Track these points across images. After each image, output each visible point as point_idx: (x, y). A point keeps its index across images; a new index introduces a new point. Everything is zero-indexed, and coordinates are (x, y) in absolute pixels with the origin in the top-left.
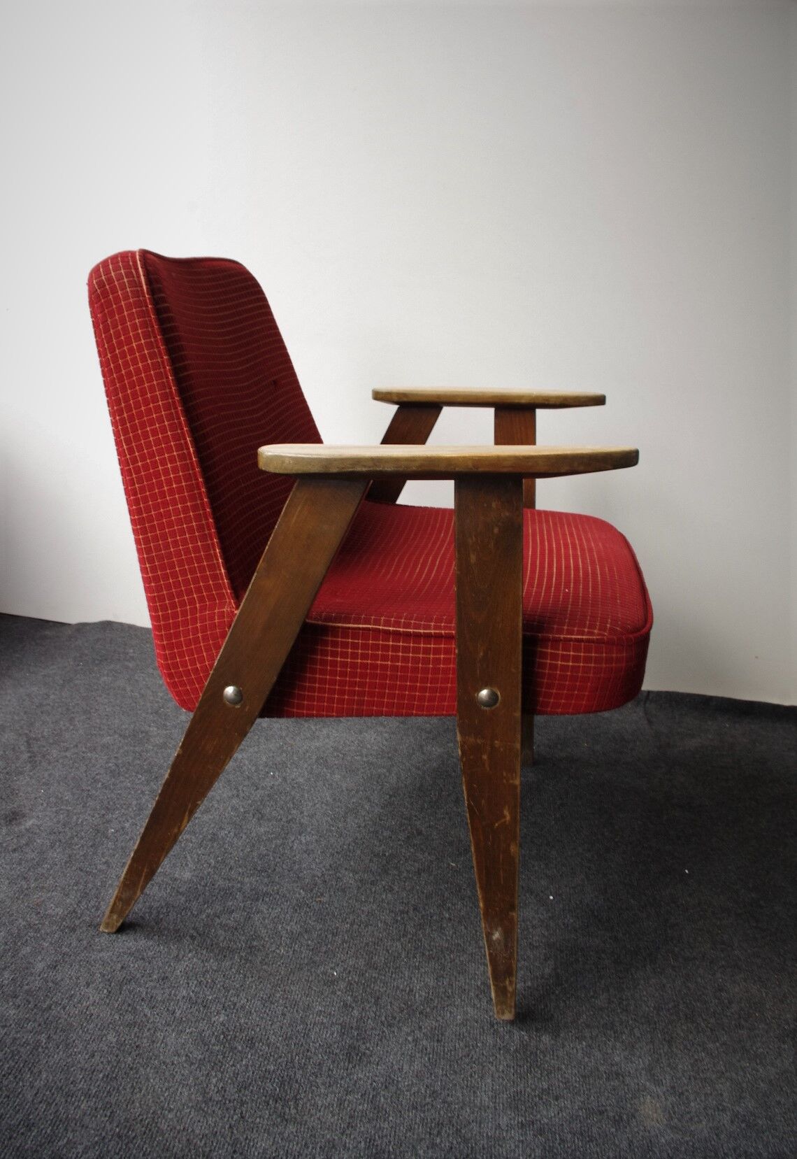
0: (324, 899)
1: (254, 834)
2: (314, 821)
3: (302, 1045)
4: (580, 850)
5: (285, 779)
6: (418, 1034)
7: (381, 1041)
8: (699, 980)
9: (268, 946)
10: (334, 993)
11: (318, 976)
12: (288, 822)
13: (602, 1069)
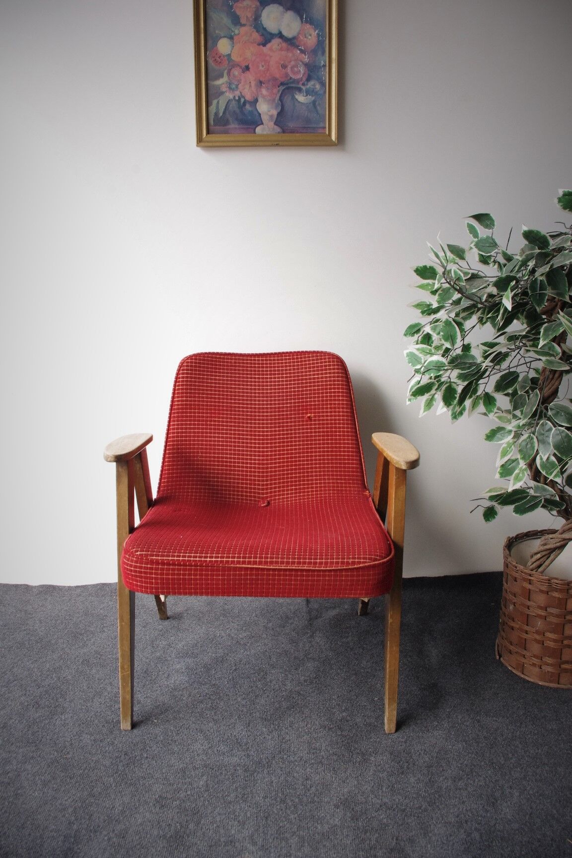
0: (68, 756)
1: (31, 719)
2: (73, 704)
3: (38, 852)
4: (239, 699)
5: (59, 678)
6: (111, 835)
7: (88, 842)
8: (295, 775)
9: (27, 792)
10: (64, 816)
11: (57, 806)
12: (55, 707)
13: (222, 840)
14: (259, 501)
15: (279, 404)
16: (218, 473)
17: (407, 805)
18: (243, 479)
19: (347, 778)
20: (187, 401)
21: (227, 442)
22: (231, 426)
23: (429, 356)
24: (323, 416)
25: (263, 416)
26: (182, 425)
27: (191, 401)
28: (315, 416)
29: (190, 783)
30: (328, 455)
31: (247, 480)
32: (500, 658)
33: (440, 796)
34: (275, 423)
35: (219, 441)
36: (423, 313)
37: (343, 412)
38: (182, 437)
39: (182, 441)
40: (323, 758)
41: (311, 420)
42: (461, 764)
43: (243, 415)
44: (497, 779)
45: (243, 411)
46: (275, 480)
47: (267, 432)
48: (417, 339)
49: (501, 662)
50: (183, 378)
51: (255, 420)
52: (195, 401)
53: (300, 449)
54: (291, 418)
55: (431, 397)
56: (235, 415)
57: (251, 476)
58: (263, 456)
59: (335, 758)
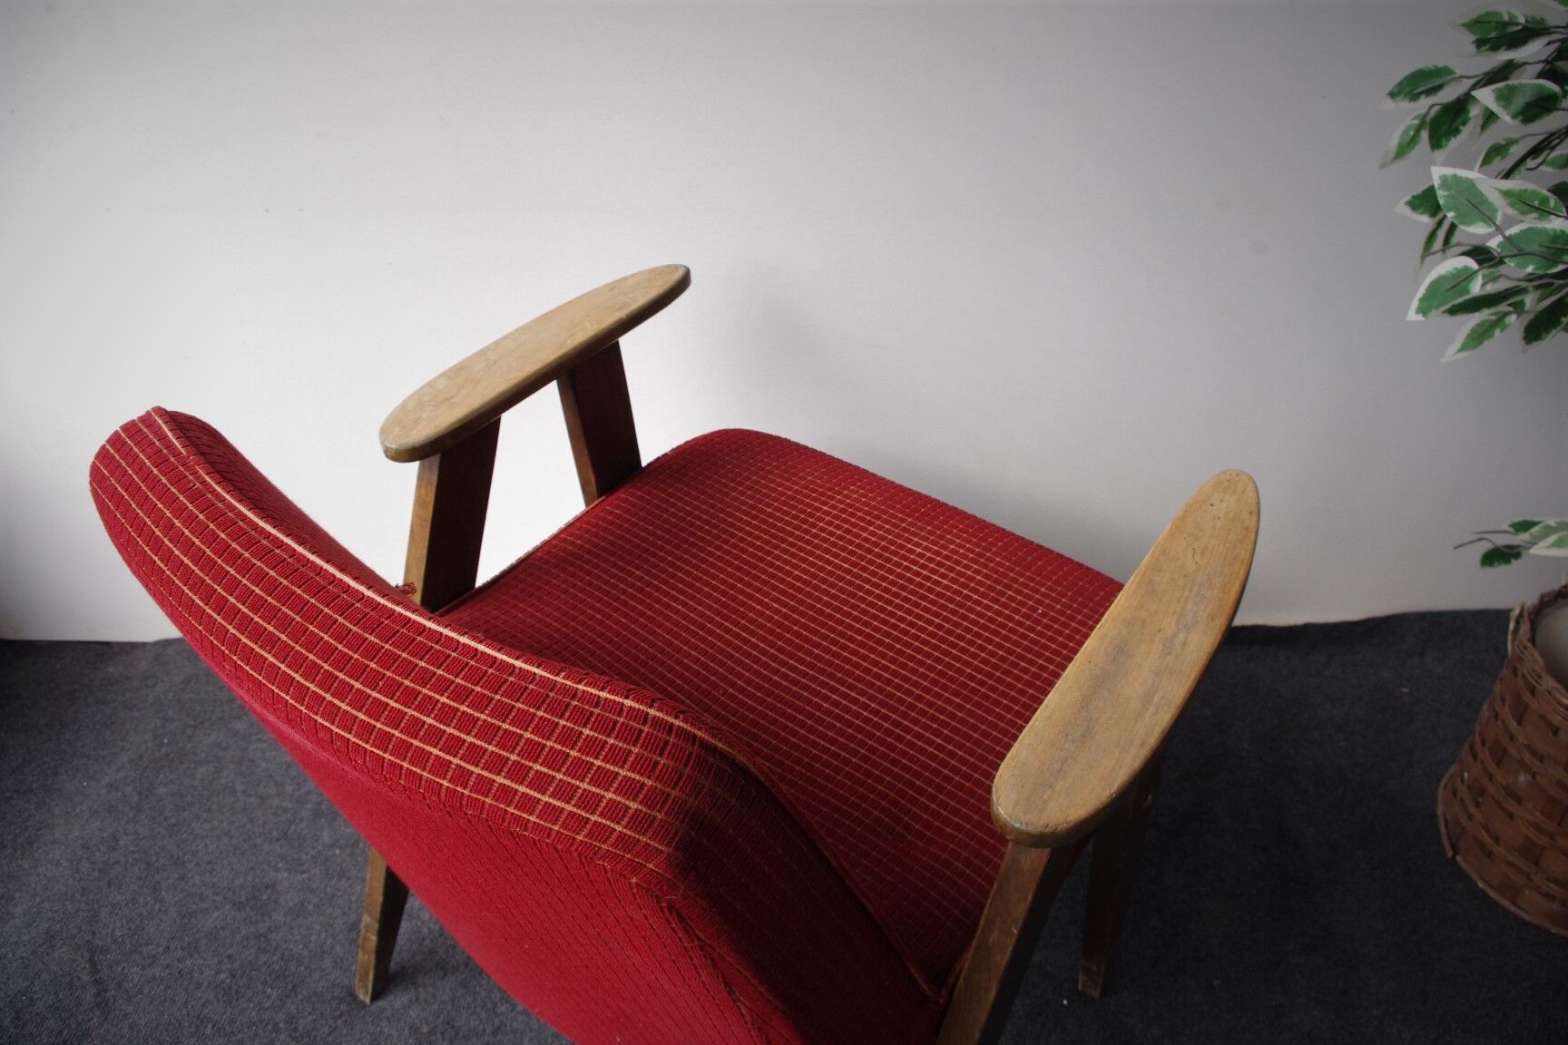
23: (1535, 215)
32: (1454, 856)
36: (1480, 44)
48: (1424, 111)
49: (1456, 861)
55: (1494, 318)
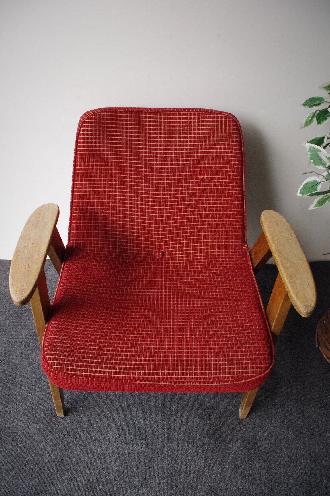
0: (22, 445)
2: (21, 392)
5: (9, 363)
8: (179, 462)
14: (155, 252)
15: (175, 165)
16: (120, 228)
17: (253, 492)
18: (141, 233)
19: (214, 465)
20: (88, 162)
21: (127, 200)
22: (131, 185)
24: (215, 178)
25: (160, 176)
26: (85, 184)
27: (93, 162)
28: (207, 178)
29: (108, 469)
30: (216, 214)
31: (145, 233)
32: (318, 346)
33: (275, 482)
34: (171, 183)
35: (120, 199)
37: (233, 175)
38: (86, 195)
39: (86, 199)
40: (198, 447)
41: (204, 182)
42: (290, 452)
43: (142, 175)
44: (313, 467)
45: (142, 171)
46: (169, 234)
47: (163, 191)
48: (314, 111)
50: (84, 139)
51: (153, 179)
52: (96, 162)
53: (192, 208)
54: (185, 179)
55: (326, 197)
56: (134, 174)
57: (148, 230)
58: (159, 213)
59: (206, 447)
